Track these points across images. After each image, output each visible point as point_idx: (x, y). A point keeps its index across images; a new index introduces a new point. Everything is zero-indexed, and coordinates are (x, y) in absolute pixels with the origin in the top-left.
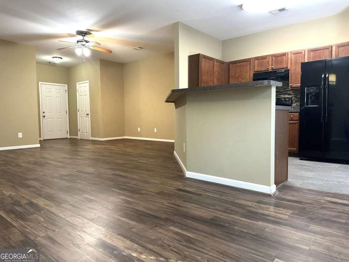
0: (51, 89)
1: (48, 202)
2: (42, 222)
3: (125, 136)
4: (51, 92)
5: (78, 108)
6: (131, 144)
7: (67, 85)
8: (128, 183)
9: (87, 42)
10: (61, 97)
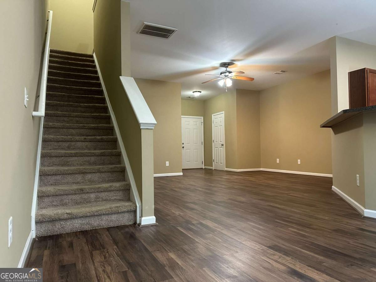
0: (189, 121)
1: (216, 225)
2: (220, 242)
3: (261, 168)
4: (189, 124)
5: (213, 139)
6: (271, 176)
7: (203, 117)
8: (291, 216)
9: (230, 72)
10: (197, 129)
